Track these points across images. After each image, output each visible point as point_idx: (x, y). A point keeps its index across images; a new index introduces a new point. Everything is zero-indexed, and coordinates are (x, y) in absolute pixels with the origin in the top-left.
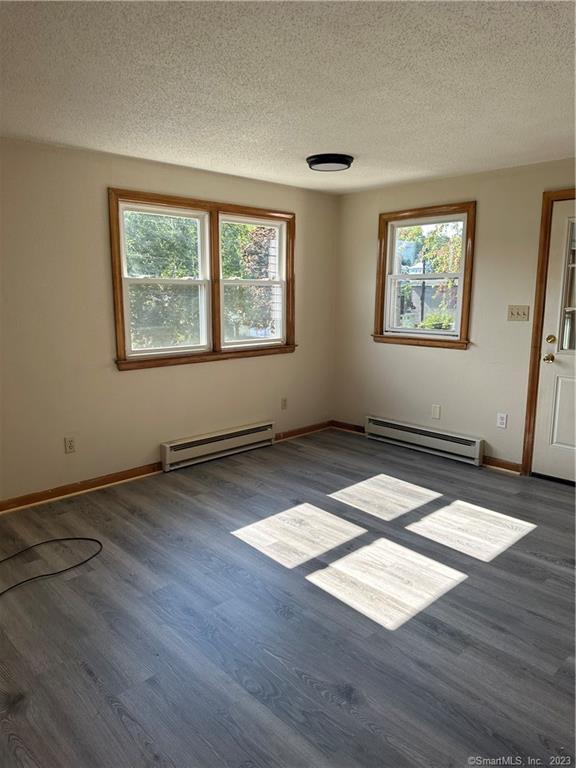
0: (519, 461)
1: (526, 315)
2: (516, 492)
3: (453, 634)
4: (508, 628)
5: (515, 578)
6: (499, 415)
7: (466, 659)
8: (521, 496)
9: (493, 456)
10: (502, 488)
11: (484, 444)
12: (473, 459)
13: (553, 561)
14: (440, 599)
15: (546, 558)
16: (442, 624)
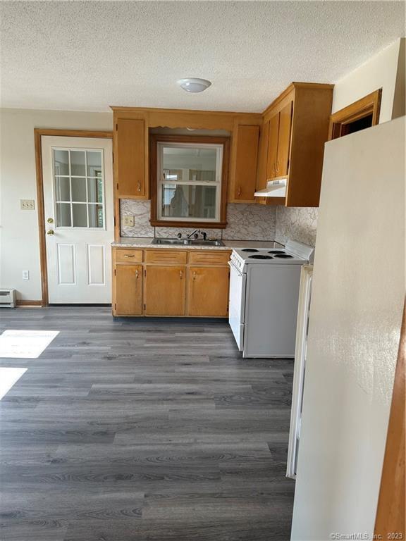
0: (41, 299)
1: (32, 206)
2: (42, 317)
3: (28, 400)
4: (58, 385)
5: (55, 360)
6: (23, 272)
7: (40, 408)
8: (45, 318)
9: (23, 299)
10: (33, 317)
11: (15, 292)
12: (9, 304)
13: (74, 346)
14: (14, 386)
15: (69, 346)
16: (20, 397)
